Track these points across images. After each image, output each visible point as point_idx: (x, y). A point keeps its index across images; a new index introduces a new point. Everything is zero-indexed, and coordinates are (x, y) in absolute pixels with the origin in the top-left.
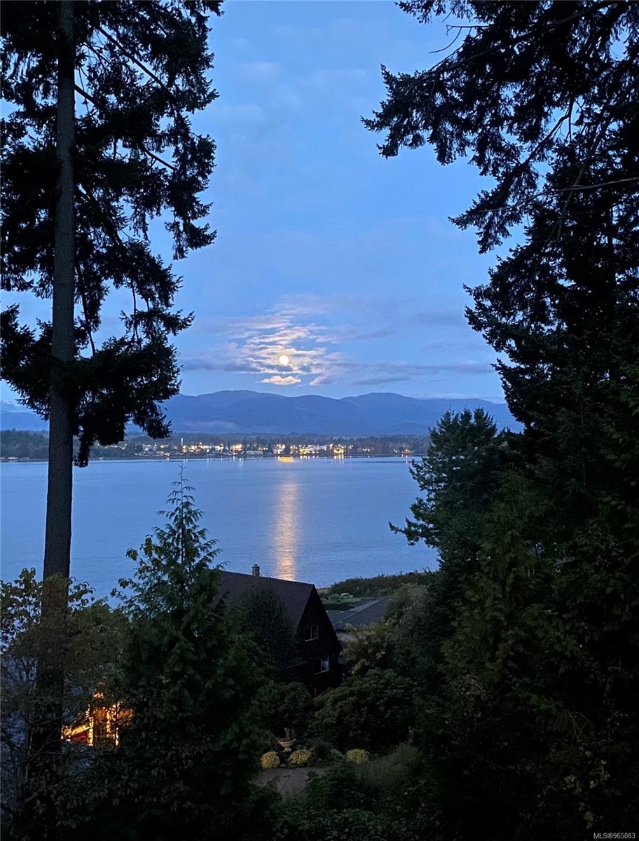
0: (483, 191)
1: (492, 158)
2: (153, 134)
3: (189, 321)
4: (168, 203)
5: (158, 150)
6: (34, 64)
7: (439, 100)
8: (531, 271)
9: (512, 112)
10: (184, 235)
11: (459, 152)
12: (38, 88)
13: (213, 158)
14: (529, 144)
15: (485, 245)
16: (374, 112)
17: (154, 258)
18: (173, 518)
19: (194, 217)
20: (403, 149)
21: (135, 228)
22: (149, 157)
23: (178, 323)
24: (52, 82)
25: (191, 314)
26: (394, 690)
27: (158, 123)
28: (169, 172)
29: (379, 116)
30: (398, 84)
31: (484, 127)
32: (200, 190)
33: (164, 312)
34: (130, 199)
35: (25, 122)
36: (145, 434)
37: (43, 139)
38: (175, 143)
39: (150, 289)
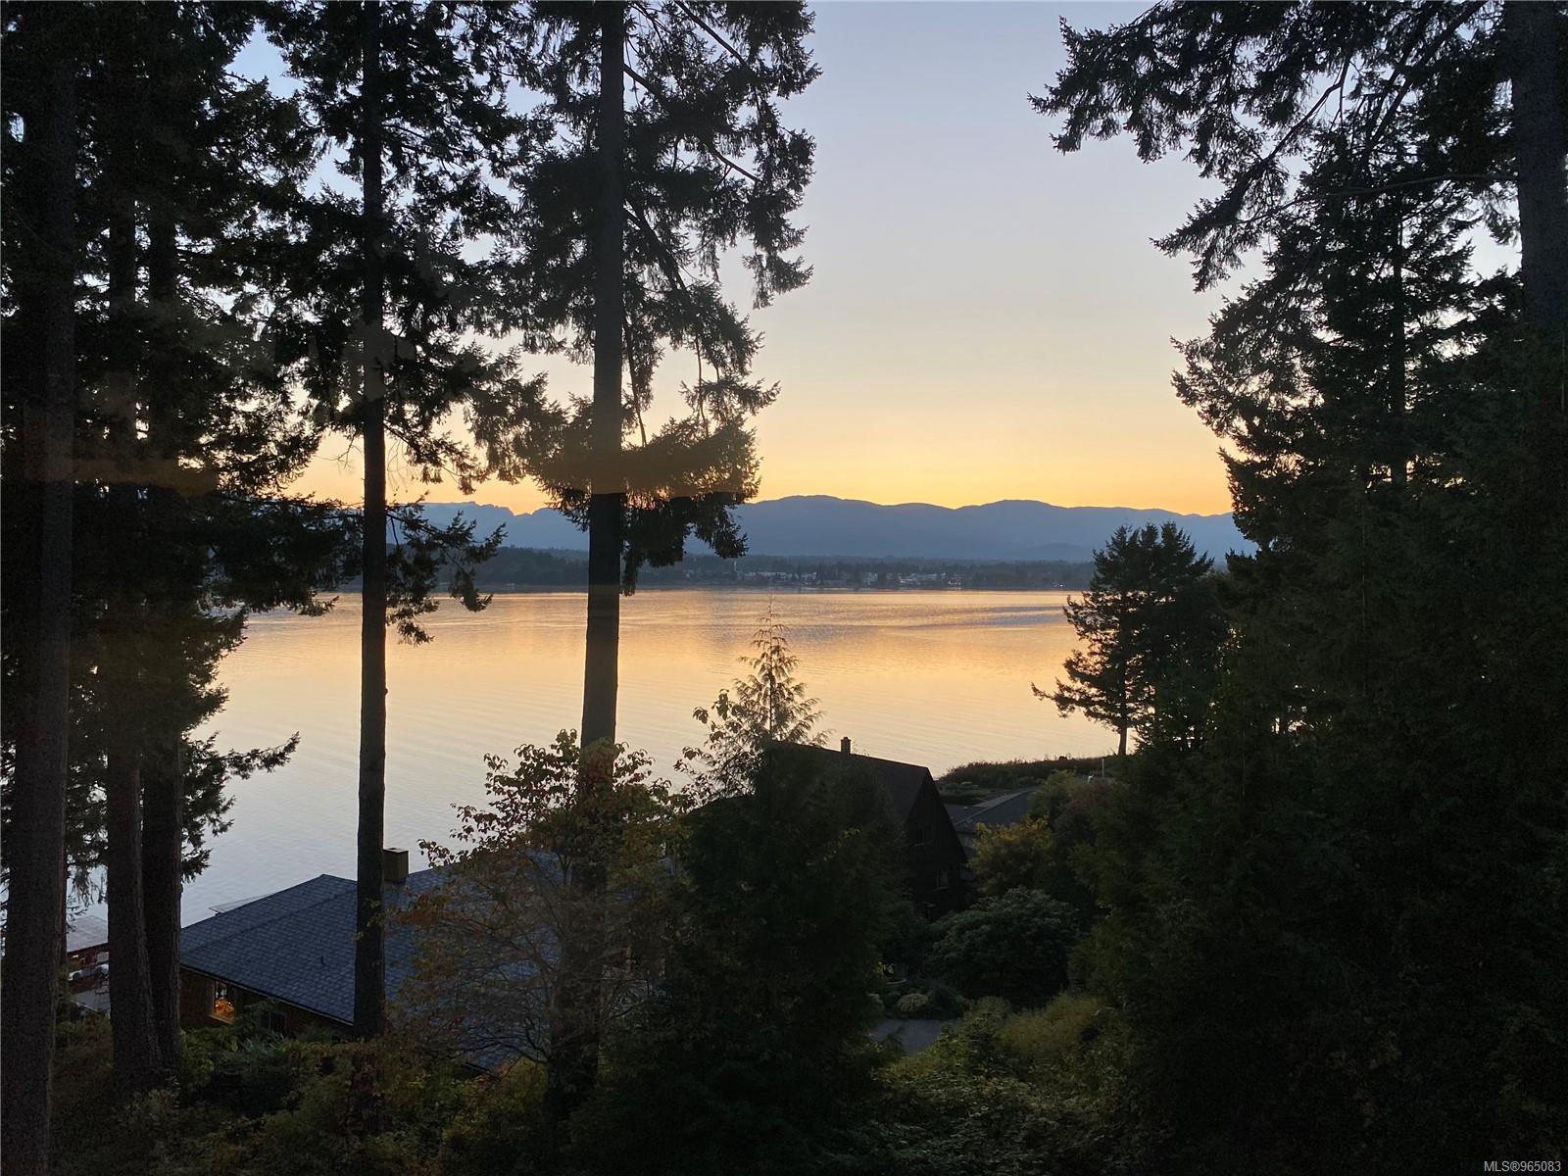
0: (1202, 200)
1: (1219, 151)
2: (727, 130)
3: (773, 394)
4: (746, 228)
5: (736, 153)
6: (569, 38)
7: (1143, 66)
8: (1272, 318)
9: (1252, 81)
10: (768, 274)
11: (1170, 143)
12: (573, 71)
13: (810, 162)
14: (1276, 128)
15: (1203, 280)
16: (1047, 86)
17: (726, 306)
18: (759, 667)
19: (783, 247)
20: (1087, 141)
21: (701, 265)
22: (722, 163)
23: (758, 398)
24: (591, 61)
25: (776, 385)
26: (1047, 919)
27: (736, 115)
28: (750, 184)
29: (1053, 92)
30: (1084, 44)
31: (1208, 106)
32: (790, 209)
33: (739, 383)
34: (694, 223)
35: (554, 118)
36: (712, 551)
37: (581, 142)
38: (759, 143)
39: (720, 351)
